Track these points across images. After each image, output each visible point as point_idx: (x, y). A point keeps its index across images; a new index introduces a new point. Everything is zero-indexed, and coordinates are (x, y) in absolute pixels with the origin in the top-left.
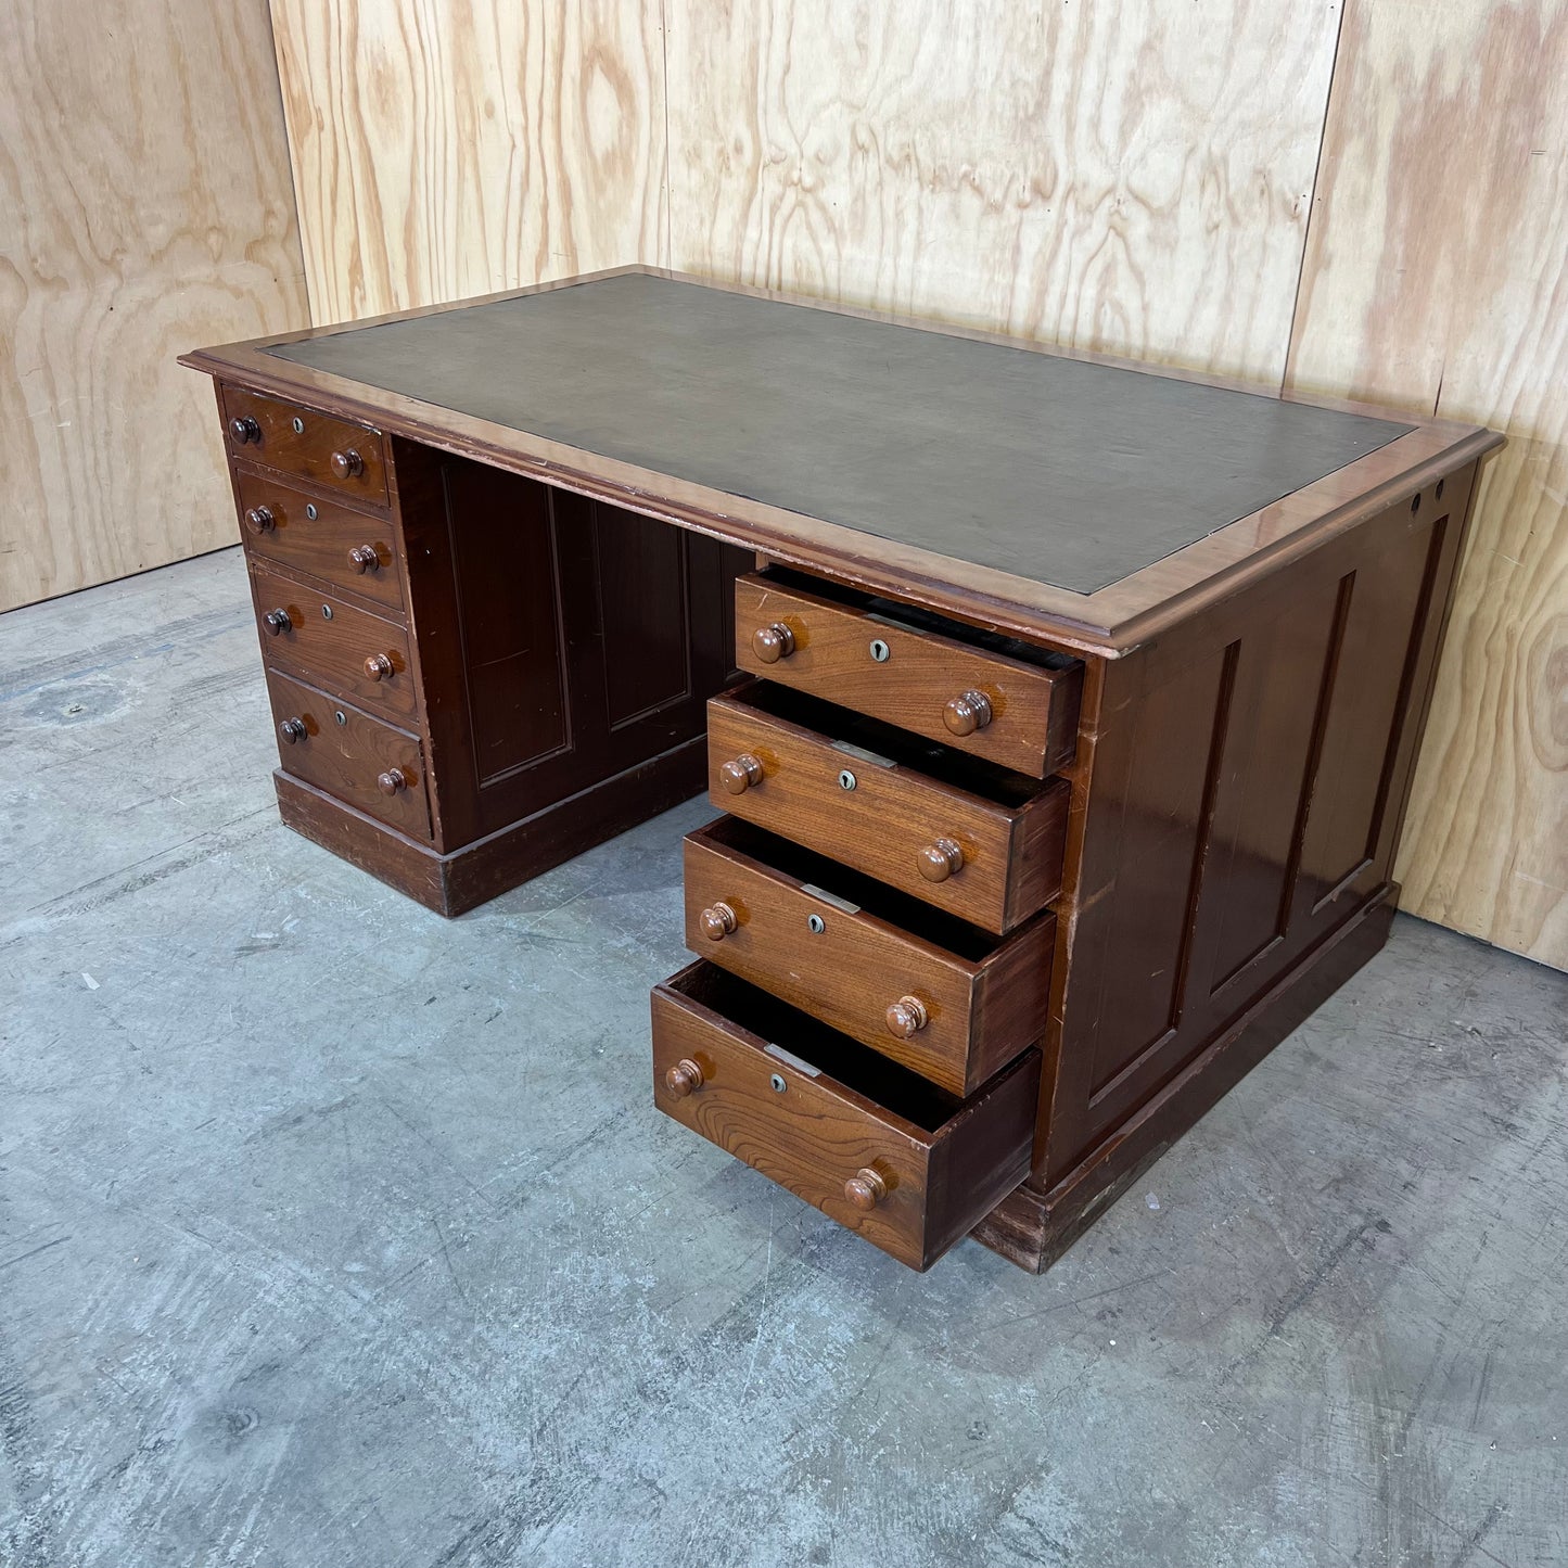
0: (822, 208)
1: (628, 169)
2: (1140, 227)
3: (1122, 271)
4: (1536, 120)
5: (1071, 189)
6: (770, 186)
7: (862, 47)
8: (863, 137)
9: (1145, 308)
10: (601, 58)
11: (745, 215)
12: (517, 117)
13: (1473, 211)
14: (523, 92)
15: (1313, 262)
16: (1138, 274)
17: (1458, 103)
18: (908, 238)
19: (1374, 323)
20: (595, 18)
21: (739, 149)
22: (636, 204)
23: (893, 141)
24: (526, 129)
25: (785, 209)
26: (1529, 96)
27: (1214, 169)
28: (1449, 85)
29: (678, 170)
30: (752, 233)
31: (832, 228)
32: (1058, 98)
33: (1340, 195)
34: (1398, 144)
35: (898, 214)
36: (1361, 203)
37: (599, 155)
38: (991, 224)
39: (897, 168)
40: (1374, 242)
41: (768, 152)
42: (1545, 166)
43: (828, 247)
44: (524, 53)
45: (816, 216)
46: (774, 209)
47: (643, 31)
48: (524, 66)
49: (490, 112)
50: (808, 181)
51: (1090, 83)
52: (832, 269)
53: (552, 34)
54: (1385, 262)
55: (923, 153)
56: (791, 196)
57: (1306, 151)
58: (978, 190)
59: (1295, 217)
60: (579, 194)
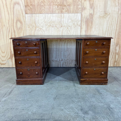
0: (43, 30)
1: (22, 29)
2: (69, 28)
3: (68, 31)
4: (93, 19)
5: (64, 26)
6: (37, 29)
7: (46, 18)
8: (46, 24)
9: (70, 33)
10: (19, 20)
11: (35, 31)
12: (8, 26)
13: (90, 24)
14: (9, 24)
15: (81, 28)
16: (69, 31)
17: (88, 19)
18: (51, 31)
19: (85, 31)
20: (18, 17)
21: (34, 26)
22: (23, 32)
23: (49, 24)
24: (9, 27)
25: (39, 30)
26: (92, 18)
27: (74, 24)
28: (88, 18)
29: (28, 29)
30: (36, 32)
31: (44, 31)
32: (62, 20)
33: (82, 25)
34: (85, 21)
35: (50, 29)
36: (84, 25)
37: (18, 28)
38: (58, 29)
39: (49, 26)
40: (85, 27)
41: (37, 26)
42: (94, 22)
43: (44, 32)
44: (9, 20)
45: (42, 30)
46: (38, 30)
47: (23, 18)
48: (9, 22)
49: (4, 26)
50: (41, 28)
51: (64, 19)
52: (44, 34)
53: (12, 19)
54: (86, 28)
55: (51, 25)
56: (40, 29)
57: (80, 22)
58: (57, 27)
59: (80, 26)
60: (16, 32)
